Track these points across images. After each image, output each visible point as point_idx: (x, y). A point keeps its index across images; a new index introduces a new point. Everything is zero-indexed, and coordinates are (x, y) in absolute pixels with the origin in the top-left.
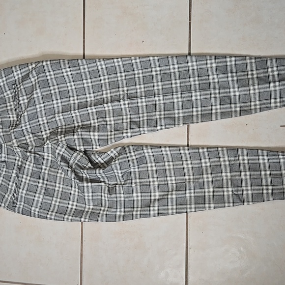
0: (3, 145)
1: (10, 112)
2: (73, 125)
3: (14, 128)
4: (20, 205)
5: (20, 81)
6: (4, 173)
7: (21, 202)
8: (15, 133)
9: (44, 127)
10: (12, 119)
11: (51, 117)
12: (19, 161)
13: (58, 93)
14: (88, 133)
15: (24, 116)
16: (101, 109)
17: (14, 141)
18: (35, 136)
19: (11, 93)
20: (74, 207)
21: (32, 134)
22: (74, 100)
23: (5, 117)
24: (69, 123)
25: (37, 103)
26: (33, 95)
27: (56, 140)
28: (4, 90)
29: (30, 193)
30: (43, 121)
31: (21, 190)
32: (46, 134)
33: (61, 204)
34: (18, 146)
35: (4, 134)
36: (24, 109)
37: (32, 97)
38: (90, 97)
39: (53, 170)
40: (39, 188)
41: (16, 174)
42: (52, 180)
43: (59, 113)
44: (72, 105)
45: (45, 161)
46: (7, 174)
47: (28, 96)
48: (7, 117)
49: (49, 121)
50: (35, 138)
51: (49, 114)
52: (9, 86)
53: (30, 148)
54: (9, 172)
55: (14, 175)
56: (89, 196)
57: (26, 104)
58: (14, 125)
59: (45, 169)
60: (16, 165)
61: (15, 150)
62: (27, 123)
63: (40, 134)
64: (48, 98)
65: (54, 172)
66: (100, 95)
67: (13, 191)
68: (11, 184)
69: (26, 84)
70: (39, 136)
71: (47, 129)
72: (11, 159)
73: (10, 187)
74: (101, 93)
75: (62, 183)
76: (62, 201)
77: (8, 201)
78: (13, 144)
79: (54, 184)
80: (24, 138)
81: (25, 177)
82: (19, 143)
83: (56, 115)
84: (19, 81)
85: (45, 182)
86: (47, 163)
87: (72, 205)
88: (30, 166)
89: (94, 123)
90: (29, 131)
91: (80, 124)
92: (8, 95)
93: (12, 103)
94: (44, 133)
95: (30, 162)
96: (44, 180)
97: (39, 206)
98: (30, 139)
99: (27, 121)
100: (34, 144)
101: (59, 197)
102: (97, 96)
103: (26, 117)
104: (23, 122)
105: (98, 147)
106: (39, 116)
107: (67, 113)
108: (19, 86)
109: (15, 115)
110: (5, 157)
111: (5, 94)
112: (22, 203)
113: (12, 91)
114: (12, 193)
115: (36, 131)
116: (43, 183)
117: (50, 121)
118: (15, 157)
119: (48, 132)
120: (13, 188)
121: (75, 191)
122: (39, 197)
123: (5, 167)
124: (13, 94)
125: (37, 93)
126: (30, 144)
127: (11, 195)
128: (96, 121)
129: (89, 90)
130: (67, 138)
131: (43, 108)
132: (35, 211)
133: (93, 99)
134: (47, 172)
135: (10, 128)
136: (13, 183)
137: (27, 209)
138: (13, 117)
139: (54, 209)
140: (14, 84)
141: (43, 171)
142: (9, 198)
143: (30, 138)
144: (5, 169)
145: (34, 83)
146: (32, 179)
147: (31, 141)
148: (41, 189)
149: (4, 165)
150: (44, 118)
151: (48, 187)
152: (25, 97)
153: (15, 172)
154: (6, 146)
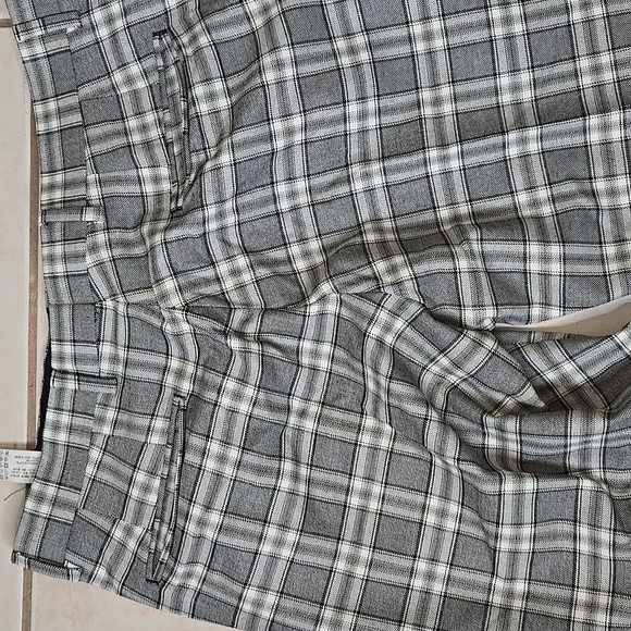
0: (109, 303)
1: (141, 158)
2: (428, 216)
3: (162, 225)
4: (189, 575)
5: (192, 15)
6: (107, 430)
7: (192, 562)
8: (173, 247)
9: (298, 223)
10: (149, 189)
11: (330, 177)
12: (180, 374)
13: (367, 69)
14: (517, 248)
15: (217, 169)
16: (567, 141)
17: (170, 284)
18: (262, 264)
19: (146, 74)
20: (438, 587)
21: (246, 252)
22: (437, 102)
23: (119, 181)
24: (411, 206)
25: (275, 111)
26: (260, 71)
27: (367, 279)
28: (110, 57)
29: (241, 524)
30: (293, 195)
31: (196, 511)
32: (307, 255)
33: (376, 575)
34: (187, 309)
35: (117, 252)
36: (211, 138)
37: (257, 81)
38: (516, 88)
39: (336, 414)
40: (281, 498)
41: (165, 432)
42: (334, 463)
43: (365, 160)
44: (429, 126)
45: (304, 374)
46: (120, 432)
47: (233, 82)
48: (127, 181)
49: (319, 197)
50: (262, 272)
51: (324, 163)
52: (139, 39)
53: (238, 316)
54: (130, 427)
55: (155, 439)
56: (517, 538)
57: (225, 115)
58: (166, 215)
59: (303, 414)
60: (168, 392)
61: (168, 328)
62: (229, 205)
63: (280, 254)
64: (323, 87)
65: (344, 425)
66: (562, 77)
67: (149, 512)
68: (140, 477)
69: (221, 26)
70: (276, 262)
71: (310, 231)
72: (142, 365)
73: (135, 493)
74: (567, 67)
75: (380, 476)
76: (381, 557)
77: (128, 557)
78: (164, 296)
79: (342, 480)
80: (209, 273)
81: (214, 447)
82: (189, 296)
83: (356, 170)
84: (184, 18)
85: (304, 471)
86: (310, 388)
87: (430, 576)
88: (238, 399)
89: (535, 204)
90: (234, 239)
91: (464, 209)
92: (129, 81)
93: (150, 118)
94: (295, 250)
95: (243, 381)
96: (296, 461)
97: (276, 583)
98: (235, 275)
99: (229, 191)
100: (255, 299)
101: (367, 538)
102: (548, 81)
103: (227, 174)
104: (210, 198)
105: (555, 312)
106: (280, 174)
107: (405, 160)
108: (185, 39)
109: (164, 171)
110: (114, 359)
111: (118, 77)
112: (199, 569)
113: (149, 63)
114: (146, 522)
115: (263, 242)
116: (296, 477)
117: (327, 195)
118: (161, 360)
119: (314, 245)
120: (152, 498)
121: (444, 514)
122: (279, 543)
123: (114, 402)
124: (154, 78)
125: (279, 65)
126: (234, 297)
127: (139, 531)
128: (543, 194)
129: (512, 52)
130: (420, 269)
131: (298, 138)
132: (258, 604)
133: (527, 95)
134: (309, 425)
135: (146, 229)
136: (152, 473)
137: (219, 595)
138: (154, 179)
139: (344, 595)
140: (160, 34)
141: (293, 420)
142: (132, 544)
143: (235, 272)
144: (111, 414)
145: (258, 22)
146: (249, 458)
147: (241, 287)
148: (290, 504)
149: (108, 396)
150: (301, 185)
151: (318, 493)
152: (218, 86)
153: (159, 423)
154: (121, 308)
